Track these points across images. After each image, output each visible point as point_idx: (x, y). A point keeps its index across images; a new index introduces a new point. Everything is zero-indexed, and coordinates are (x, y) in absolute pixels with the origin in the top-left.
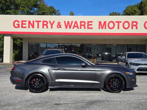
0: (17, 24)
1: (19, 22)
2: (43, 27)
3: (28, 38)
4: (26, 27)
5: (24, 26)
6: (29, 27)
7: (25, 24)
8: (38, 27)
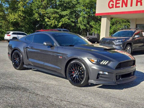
0: (112, 5)
1: (113, 2)
2: (137, 5)
3: (136, 19)
4: (119, 7)
5: (118, 5)
6: (122, 6)
7: (119, 3)
8: (131, 5)
